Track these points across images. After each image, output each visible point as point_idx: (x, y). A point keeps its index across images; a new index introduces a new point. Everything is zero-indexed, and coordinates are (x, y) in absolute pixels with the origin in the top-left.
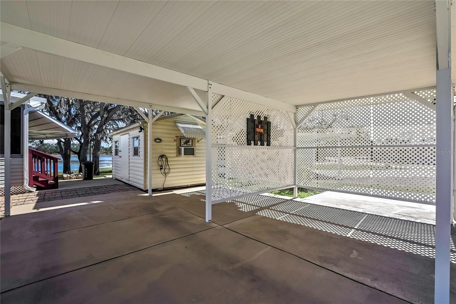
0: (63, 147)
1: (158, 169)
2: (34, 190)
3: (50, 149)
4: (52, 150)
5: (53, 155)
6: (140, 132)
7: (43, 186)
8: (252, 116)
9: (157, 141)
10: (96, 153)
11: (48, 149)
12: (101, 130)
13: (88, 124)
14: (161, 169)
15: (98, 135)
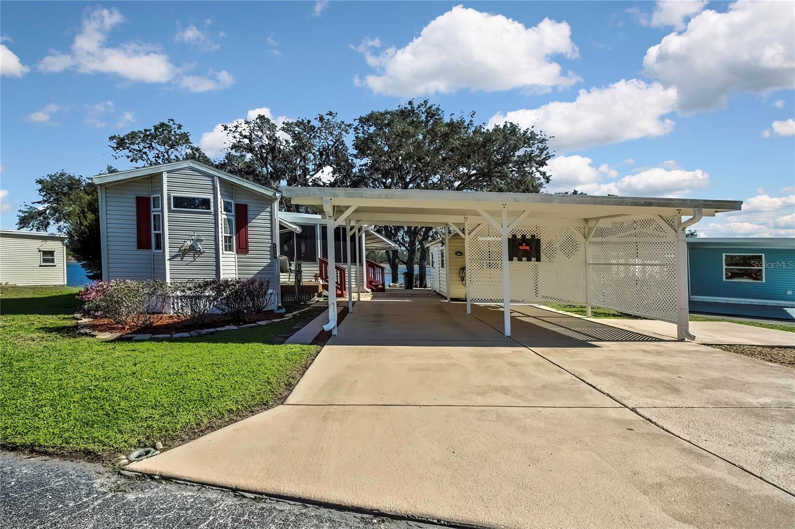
0: (391, 256)
1: (460, 280)
2: (369, 290)
3: (380, 257)
4: (382, 257)
5: (382, 265)
6: (442, 246)
7: (375, 289)
8: (514, 236)
9: (458, 254)
10: (422, 263)
11: (378, 257)
12: (426, 237)
13: (414, 230)
14: (463, 280)
15: (424, 242)
